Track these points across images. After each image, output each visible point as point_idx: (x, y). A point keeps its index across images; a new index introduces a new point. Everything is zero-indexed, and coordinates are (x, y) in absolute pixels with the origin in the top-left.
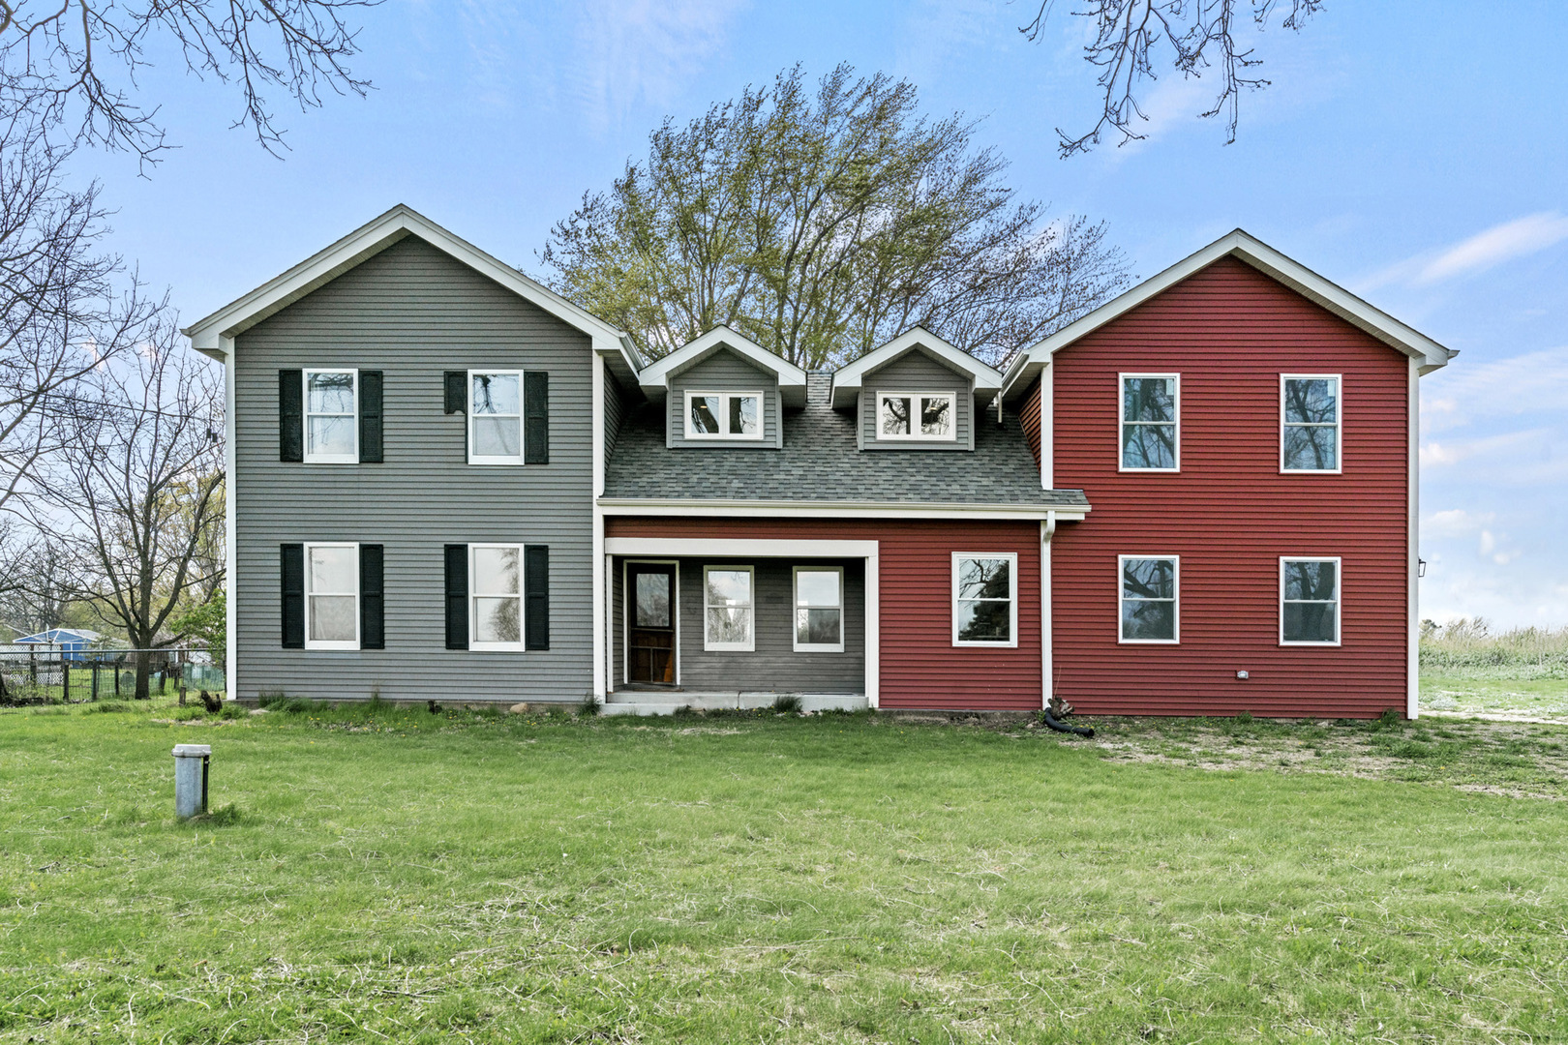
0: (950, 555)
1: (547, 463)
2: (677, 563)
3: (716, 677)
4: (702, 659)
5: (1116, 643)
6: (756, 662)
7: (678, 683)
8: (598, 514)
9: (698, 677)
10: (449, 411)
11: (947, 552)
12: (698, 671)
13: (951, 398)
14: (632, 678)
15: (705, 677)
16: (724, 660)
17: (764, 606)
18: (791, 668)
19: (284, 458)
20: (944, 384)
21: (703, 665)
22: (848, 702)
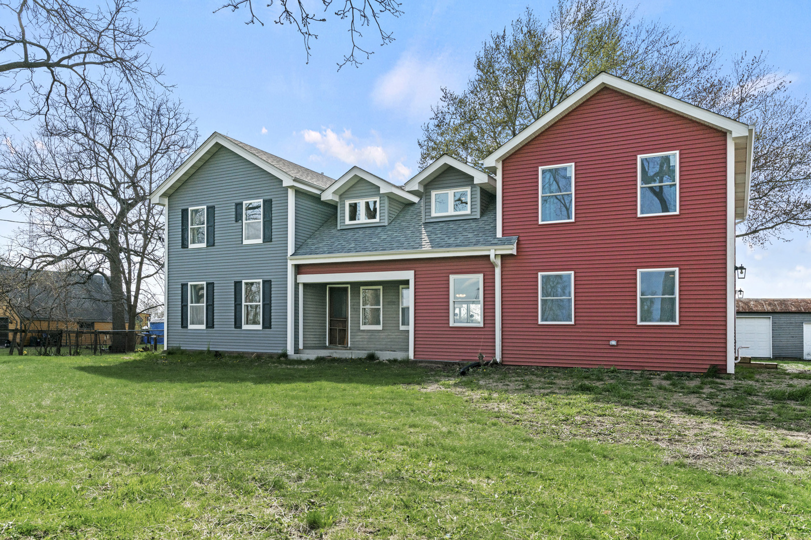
0: (449, 277)
1: (271, 241)
2: (349, 286)
3: (365, 343)
4: (360, 334)
5: (537, 324)
6: (383, 335)
7: (349, 346)
8: (290, 263)
9: (357, 343)
10: (237, 221)
11: (447, 275)
12: (357, 340)
13: (468, 190)
14: (330, 343)
15: (361, 343)
16: (369, 334)
17: (386, 307)
18: (399, 338)
19: (183, 247)
20: (462, 184)
21: (360, 337)
22: (399, 356)
